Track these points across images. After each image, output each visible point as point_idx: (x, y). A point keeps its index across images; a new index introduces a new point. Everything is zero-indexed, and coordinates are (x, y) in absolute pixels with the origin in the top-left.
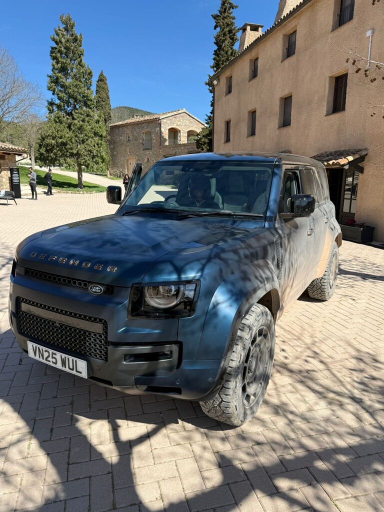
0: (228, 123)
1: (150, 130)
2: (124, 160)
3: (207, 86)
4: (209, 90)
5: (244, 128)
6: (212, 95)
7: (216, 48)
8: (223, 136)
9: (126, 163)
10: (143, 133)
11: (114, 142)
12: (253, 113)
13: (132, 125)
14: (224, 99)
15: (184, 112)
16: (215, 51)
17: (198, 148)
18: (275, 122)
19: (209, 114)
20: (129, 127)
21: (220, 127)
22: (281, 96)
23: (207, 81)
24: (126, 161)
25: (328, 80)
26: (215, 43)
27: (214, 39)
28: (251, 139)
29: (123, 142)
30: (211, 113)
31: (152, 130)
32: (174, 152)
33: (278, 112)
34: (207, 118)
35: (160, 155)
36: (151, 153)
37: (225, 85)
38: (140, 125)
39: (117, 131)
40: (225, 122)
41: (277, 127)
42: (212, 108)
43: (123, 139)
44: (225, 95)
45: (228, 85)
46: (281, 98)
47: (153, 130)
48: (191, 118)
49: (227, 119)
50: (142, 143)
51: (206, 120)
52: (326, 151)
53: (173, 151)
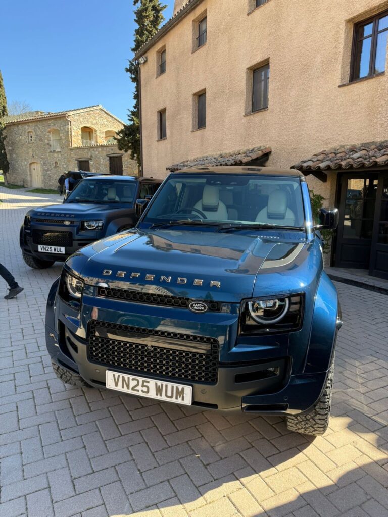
0: (162, 113)
1: (58, 128)
2: (26, 165)
3: (129, 73)
4: (132, 78)
5: (188, 118)
6: (135, 84)
7: (137, 27)
8: (156, 131)
9: (28, 168)
10: (49, 132)
11: (12, 143)
12: (201, 96)
13: (34, 122)
14: (155, 82)
15: (100, 109)
16: (136, 31)
17: (120, 150)
18: (240, 104)
19: (132, 109)
20: (30, 124)
21: (149, 121)
22: (249, 66)
23: (128, 67)
24: (28, 165)
25: (343, 27)
26: (135, 20)
27: (135, 15)
28: (199, 133)
29: (23, 142)
30: (135, 107)
31: (60, 127)
32: (90, 154)
33: (245, 91)
34: (130, 113)
35: (72, 158)
36: (59, 156)
37: (156, 64)
38: (44, 122)
39: (16, 128)
40: (158, 112)
41: (244, 113)
42: (135, 101)
43: (23, 138)
44: (155, 76)
45: (160, 63)
46: (249, 69)
47: (62, 128)
48: (109, 117)
49: (161, 107)
50: (48, 144)
51: (129, 116)
52: (342, 144)
53: (87, 153)
